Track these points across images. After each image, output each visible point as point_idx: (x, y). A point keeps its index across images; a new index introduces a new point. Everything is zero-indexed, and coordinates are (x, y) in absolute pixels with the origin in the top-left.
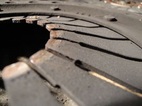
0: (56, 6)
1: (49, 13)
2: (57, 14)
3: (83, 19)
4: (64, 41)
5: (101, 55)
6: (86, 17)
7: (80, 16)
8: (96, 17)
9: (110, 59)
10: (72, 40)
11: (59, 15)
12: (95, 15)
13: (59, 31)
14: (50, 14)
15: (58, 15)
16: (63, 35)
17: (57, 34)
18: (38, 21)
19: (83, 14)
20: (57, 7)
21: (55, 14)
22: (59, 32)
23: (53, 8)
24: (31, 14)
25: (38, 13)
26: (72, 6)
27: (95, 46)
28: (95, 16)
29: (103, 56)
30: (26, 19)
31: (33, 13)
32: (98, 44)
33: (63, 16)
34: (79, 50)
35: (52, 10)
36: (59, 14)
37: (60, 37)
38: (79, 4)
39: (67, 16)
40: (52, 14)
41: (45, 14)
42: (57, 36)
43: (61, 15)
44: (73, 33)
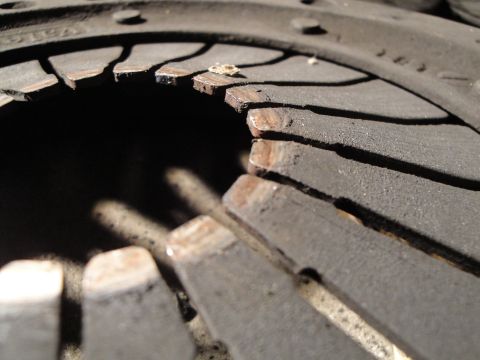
0: (311, 15)
1: (283, 43)
2: (309, 47)
3: (396, 80)
4: (285, 188)
5: (400, 258)
6: (406, 73)
7: (385, 66)
8: (444, 78)
9: (429, 277)
10: (314, 187)
11: (315, 52)
12: (443, 69)
13: (281, 143)
14: (286, 46)
15: (310, 51)
16: (292, 162)
17: (272, 155)
18: (228, 92)
19: (398, 60)
20: (313, 23)
21: (303, 47)
22: (280, 148)
23: (299, 23)
24: (226, 39)
25: (247, 38)
26: (366, 23)
27: (393, 218)
28: (441, 74)
29: (406, 261)
30: (195, 78)
31: (231, 38)
32: (405, 208)
33: (328, 57)
34: (326, 231)
35: (297, 31)
36: (317, 49)
37: (279, 170)
38: (395, 18)
39: (342, 61)
40: (293, 45)
41: (272, 44)
42: (268, 164)
43: (322, 55)
44: (331, 153)
